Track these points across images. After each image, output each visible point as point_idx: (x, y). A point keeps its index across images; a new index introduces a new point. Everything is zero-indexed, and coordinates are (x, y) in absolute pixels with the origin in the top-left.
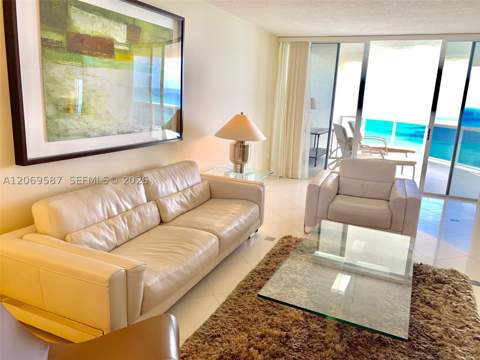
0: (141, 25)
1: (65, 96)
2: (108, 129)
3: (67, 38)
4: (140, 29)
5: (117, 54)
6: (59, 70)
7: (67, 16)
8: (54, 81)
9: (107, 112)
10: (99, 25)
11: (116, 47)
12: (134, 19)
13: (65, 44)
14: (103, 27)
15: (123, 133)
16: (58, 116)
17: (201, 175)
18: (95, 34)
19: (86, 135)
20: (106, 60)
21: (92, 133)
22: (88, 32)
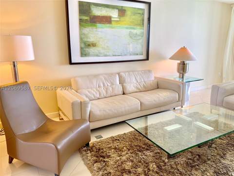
0: (126, 9)
1: (88, 40)
2: (108, 54)
3: (90, 17)
4: (125, 10)
5: (113, 22)
6: (87, 30)
7: (90, 9)
8: (84, 34)
9: (108, 47)
10: (104, 11)
11: (112, 19)
12: (122, 7)
13: (89, 20)
14: (106, 12)
15: (116, 56)
16: (86, 48)
17: (155, 77)
18: (102, 15)
19: (97, 56)
20: (108, 25)
21: (100, 55)
22: (99, 15)
